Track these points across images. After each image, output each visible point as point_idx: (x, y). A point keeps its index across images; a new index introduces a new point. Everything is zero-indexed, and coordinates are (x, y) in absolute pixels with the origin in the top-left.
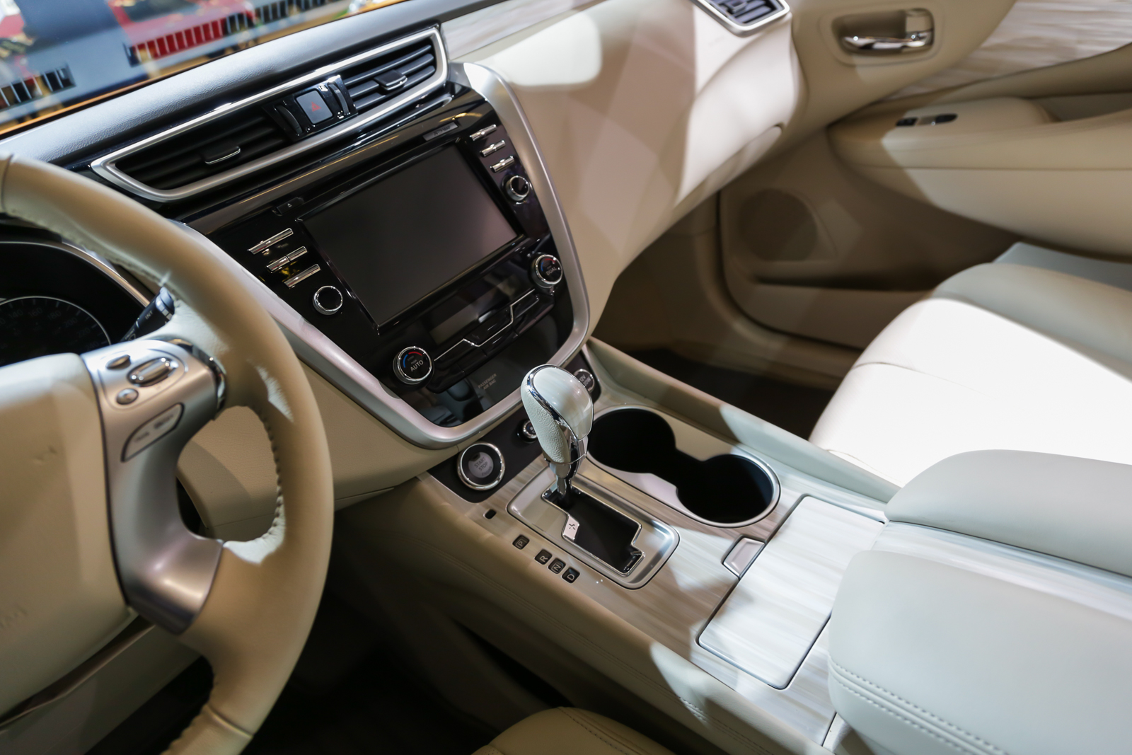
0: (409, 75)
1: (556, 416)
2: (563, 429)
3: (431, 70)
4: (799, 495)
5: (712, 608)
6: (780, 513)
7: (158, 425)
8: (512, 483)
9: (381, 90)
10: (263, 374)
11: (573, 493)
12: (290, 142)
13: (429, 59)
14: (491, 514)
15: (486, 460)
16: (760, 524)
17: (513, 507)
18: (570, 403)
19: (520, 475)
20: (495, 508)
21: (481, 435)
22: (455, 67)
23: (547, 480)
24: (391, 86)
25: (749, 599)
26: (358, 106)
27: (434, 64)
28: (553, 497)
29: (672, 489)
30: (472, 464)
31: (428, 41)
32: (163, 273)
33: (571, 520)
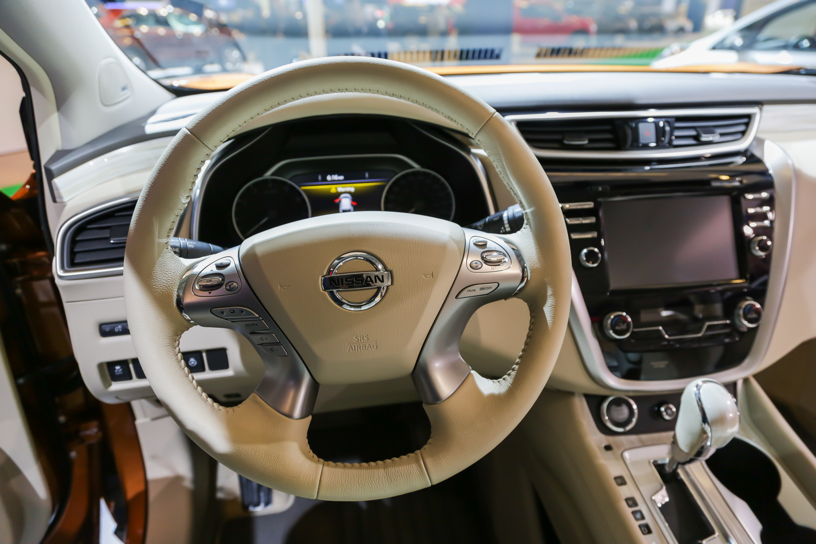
0: (722, 135)
1: (705, 419)
2: (704, 432)
3: (739, 136)
7: (482, 289)
8: (633, 438)
9: (696, 138)
10: (549, 292)
11: (675, 474)
12: (619, 148)
13: (742, 128)
14: (608, 448)
15: (625, 411)
17: (627, 455)
18: (721, 420)
19: (644, 437)
20: (613, 446)
21: (631, 394)
22: (759, 141)
23: (662, 453)
24: (705, 138)
26: (676, 142)
27: (743, 133)
28: (660, 468)
29: (759, 527)
30: (614, 409)
31: (749, 117)
32: (530, 207)
33: (664, 492)
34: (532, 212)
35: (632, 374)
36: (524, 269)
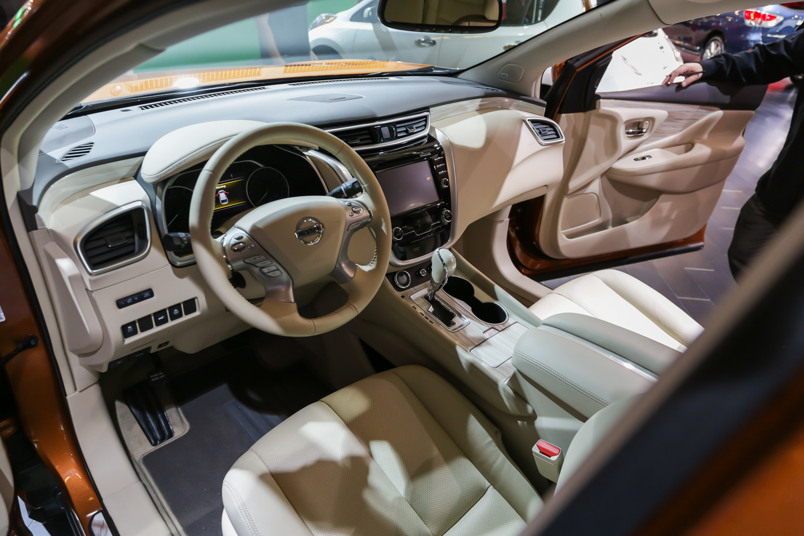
0: (417, 128)
1: (444, 264)
2: (445, 271)
3: (423, 128)
4: (515, 321)
5: (477, 344)
6: (507, 325)
7: (356, 224)
8: (411, 289)
9: (406, 131)
10: (383, 220)
11: (433, 299)
12: (375, 142)
13: (424, 123)
14: (403, 297)
15: (405, 278)
16: (499, 326)
17: (411, 297)
18: (450, 263)
19: (416, 287)
20: (405, 295)
21: (405, 268)
22: (432, 129)
23: (424, 292)
24: (411, 131)
25: (490, 344)
26: (399, 135)
27: (425, 126)
28: (426, 297)
29: (471, 308)
30: (400, 277)
31: (426, 117)
33: (431, 307)
34: (368, 186)
35: (403, 258)
36: (369, 212)
